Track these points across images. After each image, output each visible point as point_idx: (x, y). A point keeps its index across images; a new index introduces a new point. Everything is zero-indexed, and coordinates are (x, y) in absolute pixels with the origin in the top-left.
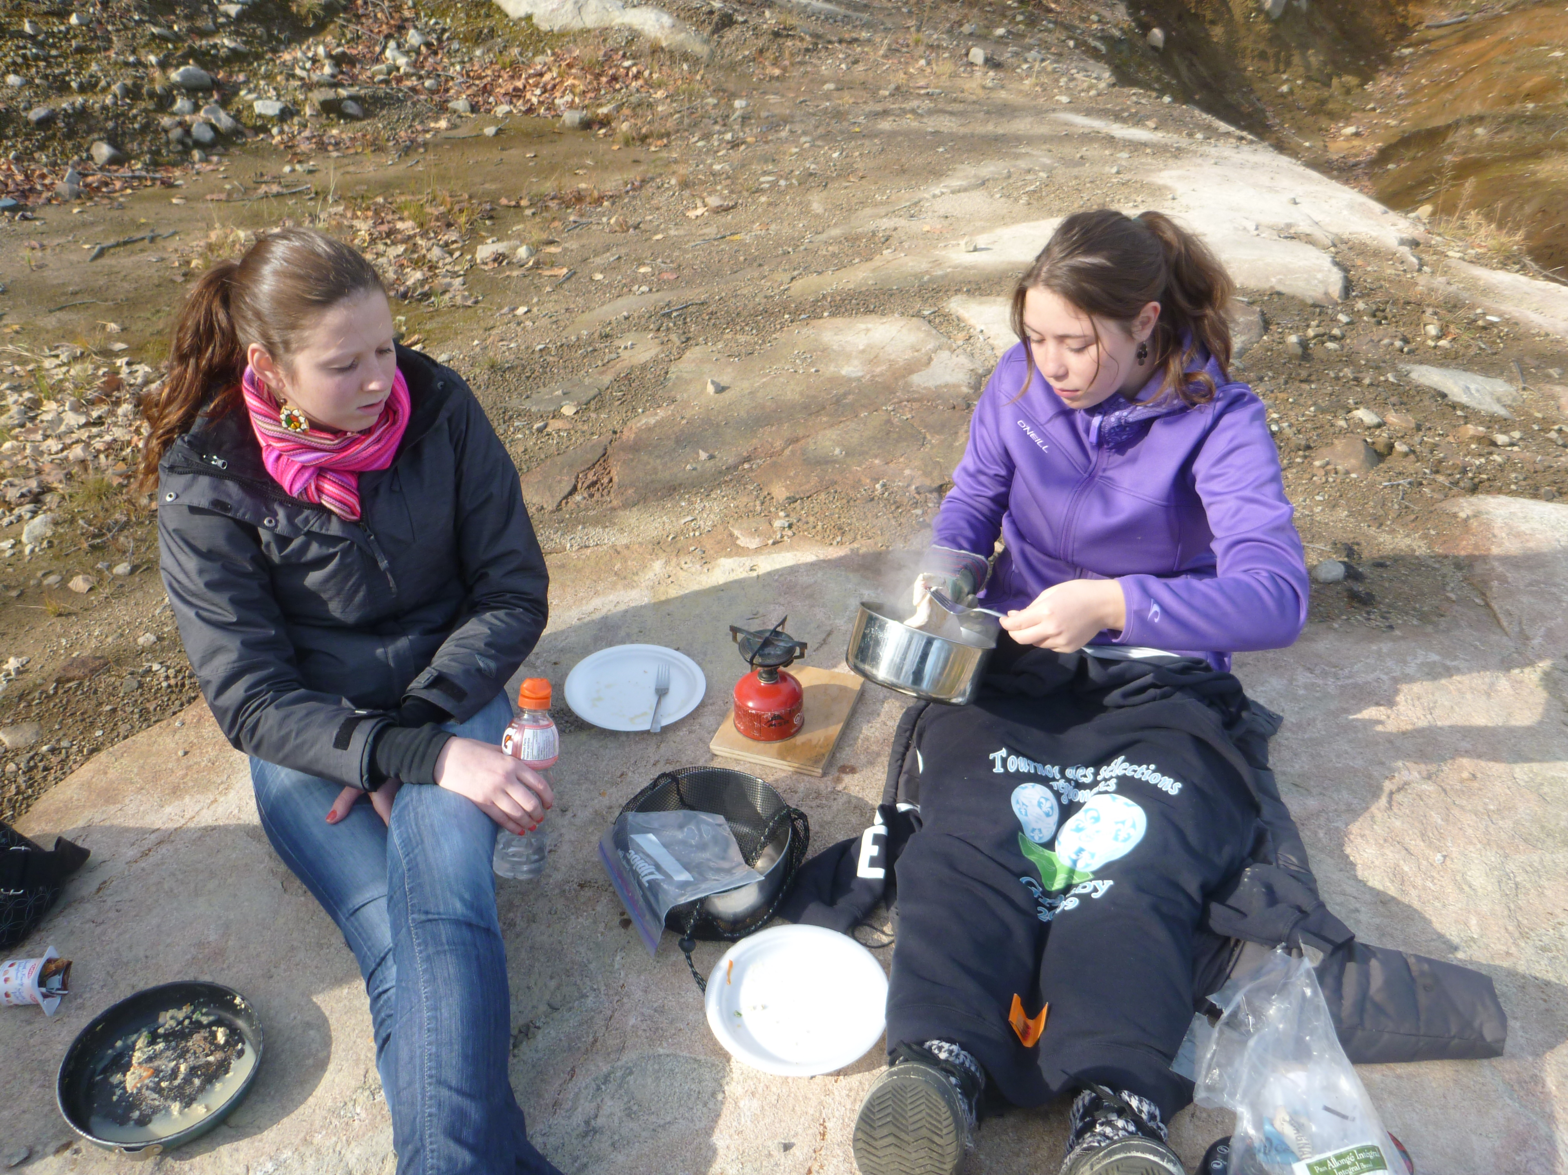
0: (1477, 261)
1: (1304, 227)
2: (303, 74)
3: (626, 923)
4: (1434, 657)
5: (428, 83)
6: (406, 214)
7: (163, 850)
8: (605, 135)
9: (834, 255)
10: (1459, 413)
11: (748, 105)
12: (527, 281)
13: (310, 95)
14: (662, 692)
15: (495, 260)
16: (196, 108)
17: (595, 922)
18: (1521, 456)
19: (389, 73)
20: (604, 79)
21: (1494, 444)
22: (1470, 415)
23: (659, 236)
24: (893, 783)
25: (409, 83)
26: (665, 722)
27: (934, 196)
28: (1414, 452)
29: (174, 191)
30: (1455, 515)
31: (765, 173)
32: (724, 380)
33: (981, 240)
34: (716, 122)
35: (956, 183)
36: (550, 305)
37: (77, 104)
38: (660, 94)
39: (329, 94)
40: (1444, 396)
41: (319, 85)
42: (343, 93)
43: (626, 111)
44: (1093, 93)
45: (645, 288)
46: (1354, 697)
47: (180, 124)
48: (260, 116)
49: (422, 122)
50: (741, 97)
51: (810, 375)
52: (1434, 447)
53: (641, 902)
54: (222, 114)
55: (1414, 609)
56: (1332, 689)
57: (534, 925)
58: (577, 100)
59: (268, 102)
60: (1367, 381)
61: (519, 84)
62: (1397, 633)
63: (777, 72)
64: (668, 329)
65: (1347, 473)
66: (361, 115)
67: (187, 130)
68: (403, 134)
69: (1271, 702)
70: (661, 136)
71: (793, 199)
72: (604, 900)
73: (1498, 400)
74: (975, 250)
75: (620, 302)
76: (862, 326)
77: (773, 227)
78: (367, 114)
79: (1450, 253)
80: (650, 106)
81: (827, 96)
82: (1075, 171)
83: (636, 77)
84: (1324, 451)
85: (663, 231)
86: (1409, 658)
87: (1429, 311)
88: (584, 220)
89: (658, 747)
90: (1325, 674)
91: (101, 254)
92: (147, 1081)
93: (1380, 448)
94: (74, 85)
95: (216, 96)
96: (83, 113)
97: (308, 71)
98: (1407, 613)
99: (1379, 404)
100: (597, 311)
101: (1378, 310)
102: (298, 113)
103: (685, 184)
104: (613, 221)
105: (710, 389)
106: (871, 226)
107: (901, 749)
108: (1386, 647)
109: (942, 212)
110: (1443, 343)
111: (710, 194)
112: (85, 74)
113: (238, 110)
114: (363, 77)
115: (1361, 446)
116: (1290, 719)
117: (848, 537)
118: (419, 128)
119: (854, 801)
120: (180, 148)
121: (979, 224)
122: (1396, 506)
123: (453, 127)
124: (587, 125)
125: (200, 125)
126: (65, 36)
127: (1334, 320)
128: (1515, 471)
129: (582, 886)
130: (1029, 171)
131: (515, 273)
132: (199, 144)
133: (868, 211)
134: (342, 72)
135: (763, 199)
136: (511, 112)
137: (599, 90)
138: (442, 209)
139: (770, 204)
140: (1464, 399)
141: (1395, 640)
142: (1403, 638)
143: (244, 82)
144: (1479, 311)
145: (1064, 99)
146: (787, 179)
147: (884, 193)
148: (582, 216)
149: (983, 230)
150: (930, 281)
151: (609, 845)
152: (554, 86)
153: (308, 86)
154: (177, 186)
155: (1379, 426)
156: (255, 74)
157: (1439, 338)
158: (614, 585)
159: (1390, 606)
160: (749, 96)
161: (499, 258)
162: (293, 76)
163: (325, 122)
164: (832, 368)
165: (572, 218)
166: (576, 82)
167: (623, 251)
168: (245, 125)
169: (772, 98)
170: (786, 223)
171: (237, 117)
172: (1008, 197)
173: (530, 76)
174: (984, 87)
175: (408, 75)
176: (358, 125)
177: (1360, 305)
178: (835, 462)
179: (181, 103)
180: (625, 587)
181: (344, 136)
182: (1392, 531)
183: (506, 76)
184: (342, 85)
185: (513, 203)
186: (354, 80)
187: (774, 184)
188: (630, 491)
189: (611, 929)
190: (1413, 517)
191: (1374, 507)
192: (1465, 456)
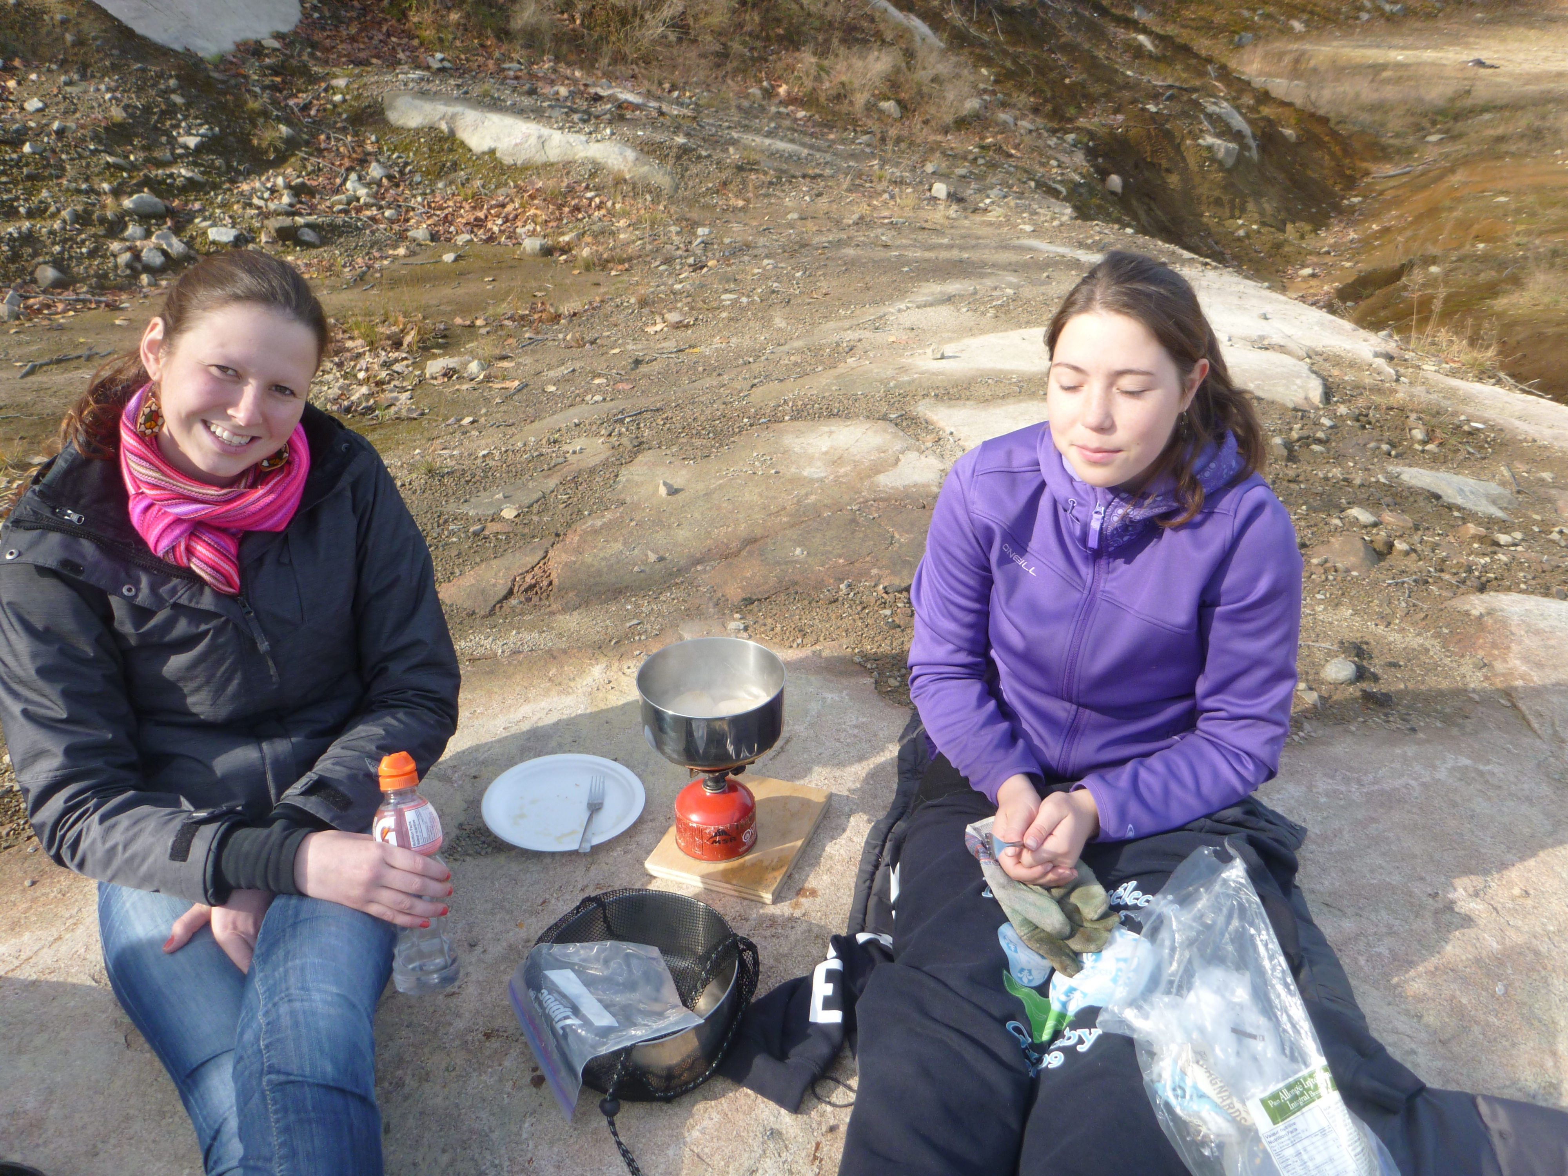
0: (1453, 373)
1: (1276, 339)
2: (261, 203)
3: (538, 1081)
4: (1465, 761)
5: (388, 213)
6: (356, 333)
8: (566, 261)
9: (796, 364)
10: (1456, 514)
11: (711, 233)
12: (477, 393)
13: (266, 222)
14: (595, 808)
15: (445, 375)
16: (148, 234)
17: (501, 1080)
18: (1527, 555)
19: (349, 203)
20: (566, 209)
21: (1497, 544)
22: (1468, 516)
23: (617, 351)
24: (860, 907)
25: (368, 213)
26: (596, 841)
27: (899, 311)
28: (1415, 551)
29: (118, 313)
30: (1467, 613)
31: (726, 291)
32: (678, 482)
33: (949, 349)
34: (678, 248)
35: (921, 299)
36: (499, 415)
37: (24, 229)
38: (622, 223)
39: (286, 221)
40: (1438, 497)
41: (278, 214)
42: (300, 220)
43: (588, 239)
44: (1056, 223)
45: (598, 398)
46: (1382, 805)
47: (129, 249)
48: (214, 243)
49: (380, 250)
50: (704, 225)
51: (769, 477)
52: (1434, 547)
53: (556, 1056)
54: (175, 240)
55: (1436, 711)
56: (1356, 797)
57: (427, 1086)
58: (538, 228)
59: (223, 229)
60: (1358, 481)
61: (481, 214)
62: (1421, 735)
63: (741, 203)
64: (620, 434)
65: (1348, 571)
66: (317, 242)
67: (137, 255)
68: (360, 260)
69: (1291, 812)
70: (622, 261)
71: (754, 315)
72: (514, 1053)
73: (1494, 502)
74: (943, 357)
75: (572, 411)
76: (826, 429)
77: (734, 340)
78: (324, 241)
79: (1425, 367)
80: (612, 233)
81: (791, 225)
82: (1042, 289)
83: (599, 207)
84: (1321, 549)
85: (620, 346)
86: (1438, 763)
87: (1413, 416)
88: (540, 337)
89: (588, 870)
90: (1347, 780)
91: (32, 372)
93: (1379, 546)
94: (22, 210)
95: (169, 223)
96: (29, 238)
97: (266, 200)
98: (1429, 716)
99: (1372, 503)
100: (548, 419)
101: (1360, 414)
102: (253, 240)
103: (644, 303)
104: (569, 337)
105: (663, 491)
106: (835, 338)
107: (870, 868)
108: (1411, 750)
109: (908, 324)
110: (1429, 447)
111: (670, 311)
112: (35, 200)
113: (191, 237)
114: (322, 207)
115: (1359, 544)
116: (1314, 830)
117: (809, 640)
118: (377, 255)
119: (815, 930)
120: (128, 272)
121: (945, 335)
122: (1403, 604)
123: (412, 254)
124: (547, 252)
125: (150, 250)
126: (18, 164)
127: (1317, 424)
128: (1522, 570)
129: (487, 1036)
130: (995, 288)
131: (464, 387)
132: (148, 269)
133: (832, 324)
134: (301, 202)
135: (724, 315)
136: (471, 240)
137: (561, 219)
138: (394, 329)
139: (731, 319)
140: (1459, 501)
141: (1419, 743)
142: (1428, 741)
143: (199, 211)
144: (1463, 418)
145: (1028, 228)
146: (749, 296)
147: (847, 309)
148: (538, 333)
149: (950, 340)
150: (896, 387)
151: (520, 984)
152: (516, 217)
153: (265, 215)
154: (123, 309)
155: (1375, 525)
156: (211, 203)
157: (1425, 443)
158: (547, 692)
159: (1407, 707)
160: (712, 225)
161: (448, 373)
162: (250, 205)
163: (280, 249)
164: (793, 470)
165: (527, 335)
166: (538, 212)
167: (577, 365)
168: (197, 251)
169: (736, 227)
170: (747, 337)
171: (190, 244)
172: (975, 311)
173: (492, 207)
174: (948, 218)
175: (368, 206)
176: (314, 252)
177: (1342, 410)
178: (796, 562)
179: (133, 229)
180: (560, 693)
181: (299, 262)
182: (1402, 630)
183: (467, 207)
184: (300, 214)
185: (468, 323)
186: (313, 209)
187: (735, 302)
188: (571, 594)
189: (520, 1088)
190: (1422, 615)
191: (1380, 606)
192: (1469, 555)
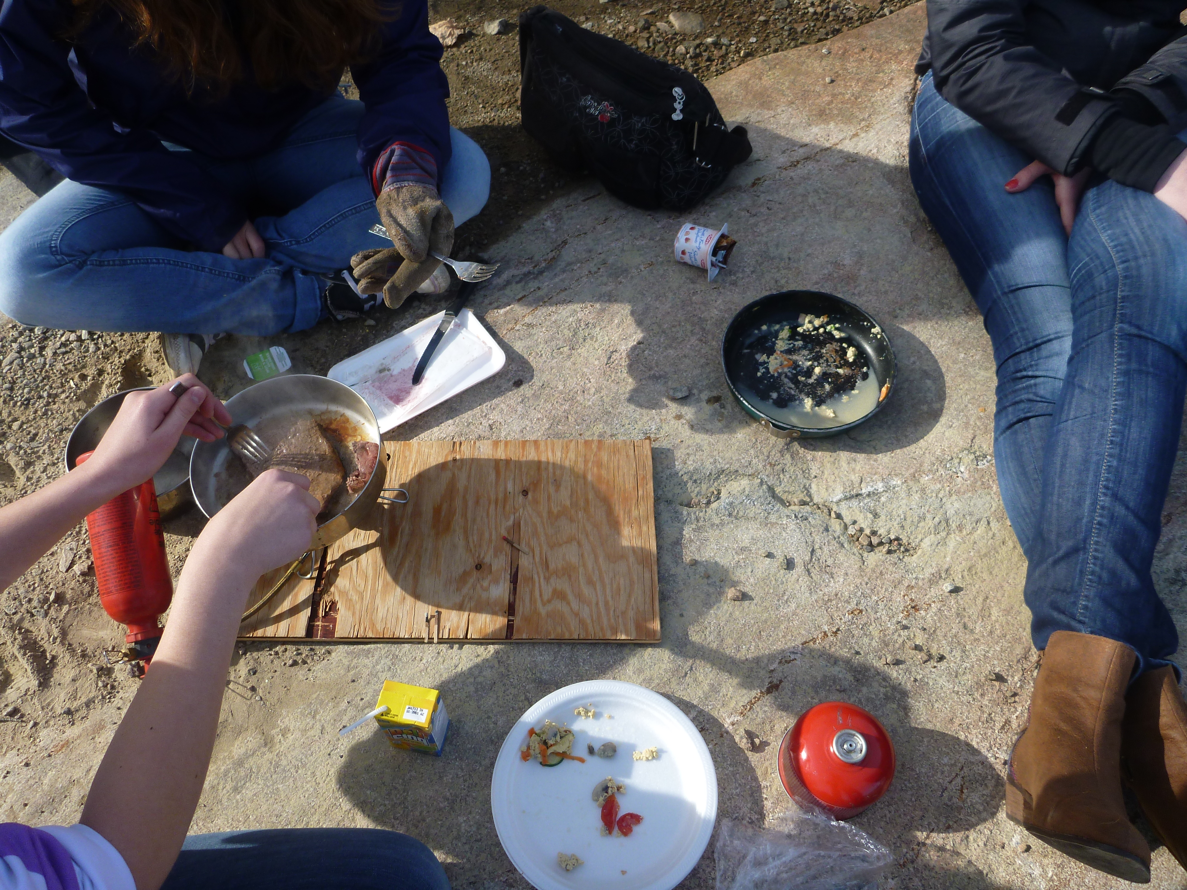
7: (810, 166)
92: (786, 370)
